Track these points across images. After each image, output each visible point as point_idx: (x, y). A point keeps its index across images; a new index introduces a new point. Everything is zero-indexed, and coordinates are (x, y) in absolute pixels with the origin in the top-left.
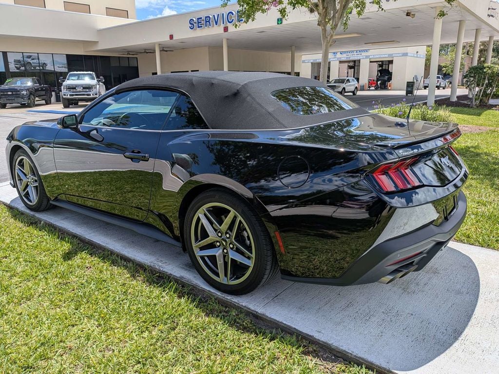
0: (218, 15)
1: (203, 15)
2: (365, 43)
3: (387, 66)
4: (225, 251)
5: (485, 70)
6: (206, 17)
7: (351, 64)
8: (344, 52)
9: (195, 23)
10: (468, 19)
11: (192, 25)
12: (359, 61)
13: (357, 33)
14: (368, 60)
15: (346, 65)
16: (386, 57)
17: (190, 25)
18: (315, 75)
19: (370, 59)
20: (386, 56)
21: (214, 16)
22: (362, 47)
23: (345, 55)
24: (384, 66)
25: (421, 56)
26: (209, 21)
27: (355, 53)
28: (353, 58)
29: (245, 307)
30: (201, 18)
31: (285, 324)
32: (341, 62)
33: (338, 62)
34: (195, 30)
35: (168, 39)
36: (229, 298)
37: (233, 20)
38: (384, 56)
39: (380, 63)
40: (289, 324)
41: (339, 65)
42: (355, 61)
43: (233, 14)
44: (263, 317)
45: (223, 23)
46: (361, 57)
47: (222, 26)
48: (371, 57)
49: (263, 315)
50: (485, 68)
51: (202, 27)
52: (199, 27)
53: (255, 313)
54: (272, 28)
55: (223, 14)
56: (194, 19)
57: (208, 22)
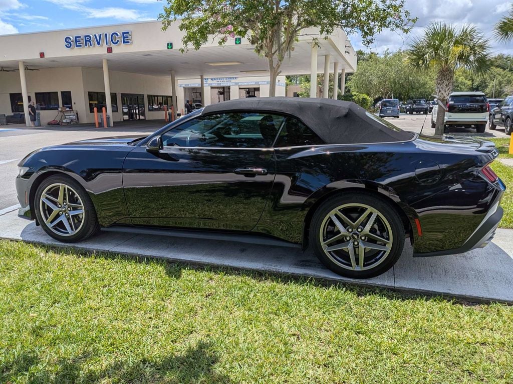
0: (100, 35)
1: (82, 34)
2: (241, 72)
3: (253, 93)
4: (356, 243)
5: (353, 98)
6: (86, 36)
7: (221, 90)
8: (215, 79)
9: (72, 41)
10: (332, 53)
11: (69, 43)
12: (229, 88)
13: (238, 62)
14: (237, 87)
15: (216, 91)
16: (252, 85)
17: (67, 44)
18: (188, 99)
19: (239, 86)
20: (253, 83)
21: (95, 35)
22: (237, 75)
23: (215, 81)
24: (251, 92)
25: (283, 85)
26: (89, 41)
27: (225, 80)
28: (223, 85)
29: (382, 285)
30: (80, 37)
31: (423, 290)
32: (212, 88)
33: (210, 88)
34: (73, 48)
35: (38, 57)
36: (363, 281)
37: (118, 41)
38: (251, 83)
39: (247, 90)
40: (426, 289)
41: (211, 91)
42: (223, 88)
43: (118, 35)
44: (402, 289)
45: (107, 44)
46: (231, 84)
47: (105, 47)
48: (239, 84)
49: (401, 287)
50: (353, 96)
51: (81, 46)
52: (77, 46)
53: (393, 288)
54: (161, 52)
55: (106, 34)
56: (71, 37)
57: (87, 41)
